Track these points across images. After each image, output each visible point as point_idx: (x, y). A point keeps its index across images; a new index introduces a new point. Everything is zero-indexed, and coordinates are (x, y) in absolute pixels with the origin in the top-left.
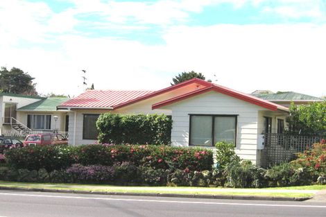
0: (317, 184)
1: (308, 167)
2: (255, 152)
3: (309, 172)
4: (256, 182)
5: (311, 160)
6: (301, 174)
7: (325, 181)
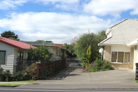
0: (32, 80)
1: (29, 73)
2: (13, 67)
3: (29, 75)
4: (7, 79)
5: (30, 70)
6: (26, 76)
7: (35, 79)
